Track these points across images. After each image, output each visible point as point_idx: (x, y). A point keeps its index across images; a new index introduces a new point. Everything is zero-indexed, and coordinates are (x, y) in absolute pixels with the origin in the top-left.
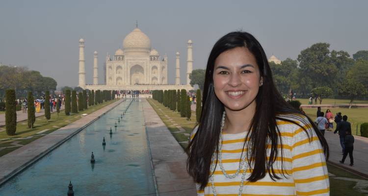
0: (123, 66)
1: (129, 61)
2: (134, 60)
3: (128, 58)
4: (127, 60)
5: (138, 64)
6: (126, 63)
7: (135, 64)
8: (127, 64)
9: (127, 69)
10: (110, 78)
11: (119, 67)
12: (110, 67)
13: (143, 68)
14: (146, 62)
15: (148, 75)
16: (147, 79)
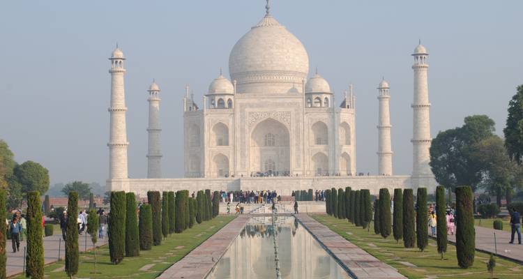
0: (230, 123)
1: (248, 110)
2: (259, 106)
3: (245, 101)
4: (242, 105)
5: (272, 116)
6: (238, 115)
7: (263, 118)
8: (243, 118)
9: (243, 130)
11: (220, 127)
12: (195, 128)
13: (288, 127)
14: (296, 110)
15: (301, 147)
16: (298, 159)
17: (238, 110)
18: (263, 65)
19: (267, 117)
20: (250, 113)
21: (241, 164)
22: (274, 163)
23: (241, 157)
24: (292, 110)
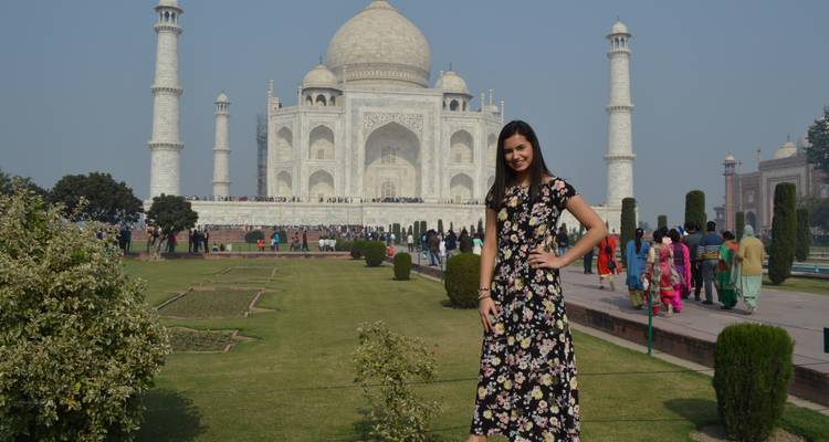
0: (337, 127)
1: (362, 109)
2: (381, 104)
3: (358, 96)
4: (354, 102)
5: (397, 120)
6: (348, 116)
7: (384, 121)
8: (354, 121)
9: (354, 138)
10: (285, 176)
11: (321, 133)
12: (286, 133)
13: (419, 137)
14: (430, 113)
15: (437, 165)
16: (431, 183)
17: (348, 109)
18: (378, 56)
19: (390, 120)
20: (366, 114)
21: (352, 186)
22: (393, 188)
23: (352, 176)
24: (425, 112)
